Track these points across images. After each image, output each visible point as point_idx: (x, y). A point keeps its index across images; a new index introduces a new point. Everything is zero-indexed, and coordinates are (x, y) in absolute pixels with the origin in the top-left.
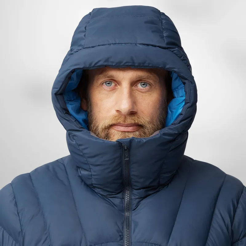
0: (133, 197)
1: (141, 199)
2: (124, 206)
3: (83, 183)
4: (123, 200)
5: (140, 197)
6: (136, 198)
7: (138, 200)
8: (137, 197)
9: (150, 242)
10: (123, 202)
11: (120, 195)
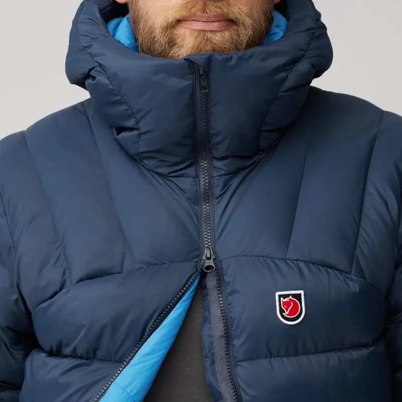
0: (215, 174)
1: (229, 176)
2: (199, 190)
3: (123, 153)
4: (197, 179)
5: (226, 173)
6: (219, 174)
7: (224, 178)
8: (223, 172)
9: (255, 253)
10: (196, 184)
11: (191, 171)
